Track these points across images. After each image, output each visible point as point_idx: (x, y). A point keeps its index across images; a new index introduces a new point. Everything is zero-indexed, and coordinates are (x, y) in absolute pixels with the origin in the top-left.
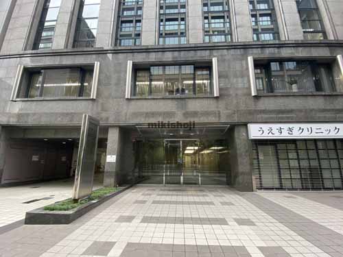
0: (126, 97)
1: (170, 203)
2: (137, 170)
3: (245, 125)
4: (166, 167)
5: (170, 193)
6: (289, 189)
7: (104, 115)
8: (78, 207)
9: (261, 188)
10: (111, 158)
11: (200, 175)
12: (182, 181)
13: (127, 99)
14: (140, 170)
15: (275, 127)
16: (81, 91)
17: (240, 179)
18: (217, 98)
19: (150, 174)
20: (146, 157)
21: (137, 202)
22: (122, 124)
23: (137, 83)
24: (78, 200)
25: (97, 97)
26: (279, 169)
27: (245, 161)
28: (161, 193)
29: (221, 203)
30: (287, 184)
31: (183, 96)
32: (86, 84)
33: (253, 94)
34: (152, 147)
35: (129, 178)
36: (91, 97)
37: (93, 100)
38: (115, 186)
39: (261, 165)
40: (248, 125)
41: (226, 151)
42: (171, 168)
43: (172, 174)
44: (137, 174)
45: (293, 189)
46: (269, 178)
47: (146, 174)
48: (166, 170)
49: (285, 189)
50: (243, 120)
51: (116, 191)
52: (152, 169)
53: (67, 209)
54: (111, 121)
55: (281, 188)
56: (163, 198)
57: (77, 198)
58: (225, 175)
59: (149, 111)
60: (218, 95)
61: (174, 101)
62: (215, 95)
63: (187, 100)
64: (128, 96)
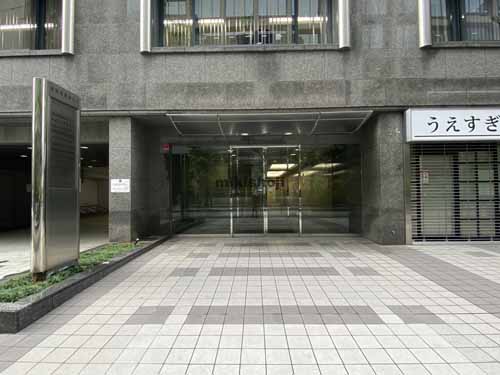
0: (142, 50)
1: (248, 272)
2: (178, 208)
3: (401, 112)
4: (234, 202)
5: (245, 250)
6: (473, 239)
7: (96, 92)
8: (42, 291)
9: (419, 238)
10: (120, 186)
11: (300, 214)
12: (266, 227)
13: (145, 54)
14: (183, 207)
15: (462, 115)
16: (41, 40)
17: (380, 222)
18: (345, 50)
19: (204, 214)
20: (195, 184)
21: (177, 272)
22: (136, 110)
23: (165, 22)
24: (45, 273)
25: (75, 49)
26: (457, 201)
27: (394, 186)
28: (226, 250)
29: (351, 269)
30: (467, 228)
31: (270, 47)
32: (49, 26)
33: (422, 44)
34: (204, 166)
35: (163, 222)
36: (63, 51)
37: (67, 55)
38: (133, 240)
39: (424, 194)
40: (408, 112)
41: (342, 172)
42: (242, 204)
43: (245, 213)
44: (177, 215)
45: (478, 238)
46: (437, 218)
47: (195, 215)
48: (235, 206)
49: (465, 239)
50: (397, 103)
51: (135, 249)
52: (206, 205)
53: (14, 299)
54: (113, 105)
55: (457, 237)
56: (232, 262)
57: (42, 270)
58: (345, 213)
59: (195, 81)
60: (348, 45)
61: (250, 58)
62: (341, 46)
63: (278, 55)
64: (146, 47)
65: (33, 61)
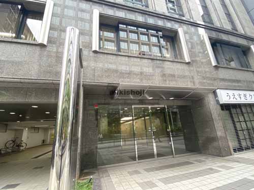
26: (236, 131)
33: (214, 65)
40: (218, 91)
60: (190, 61)
62: (187, 61)
64: (96, 48)
65: (14, 45)
